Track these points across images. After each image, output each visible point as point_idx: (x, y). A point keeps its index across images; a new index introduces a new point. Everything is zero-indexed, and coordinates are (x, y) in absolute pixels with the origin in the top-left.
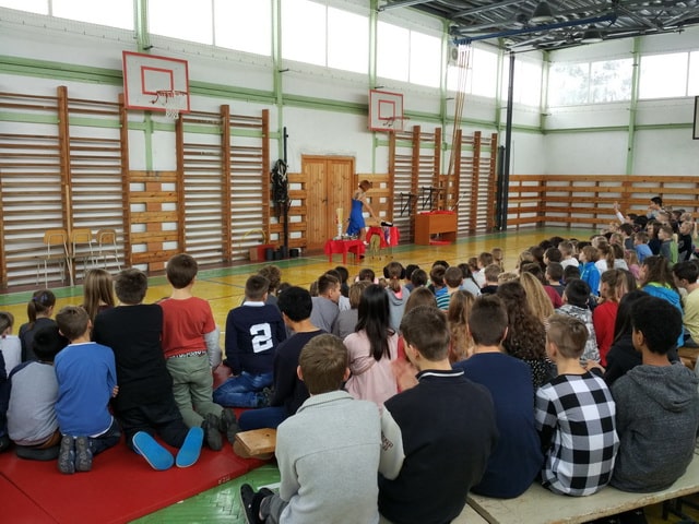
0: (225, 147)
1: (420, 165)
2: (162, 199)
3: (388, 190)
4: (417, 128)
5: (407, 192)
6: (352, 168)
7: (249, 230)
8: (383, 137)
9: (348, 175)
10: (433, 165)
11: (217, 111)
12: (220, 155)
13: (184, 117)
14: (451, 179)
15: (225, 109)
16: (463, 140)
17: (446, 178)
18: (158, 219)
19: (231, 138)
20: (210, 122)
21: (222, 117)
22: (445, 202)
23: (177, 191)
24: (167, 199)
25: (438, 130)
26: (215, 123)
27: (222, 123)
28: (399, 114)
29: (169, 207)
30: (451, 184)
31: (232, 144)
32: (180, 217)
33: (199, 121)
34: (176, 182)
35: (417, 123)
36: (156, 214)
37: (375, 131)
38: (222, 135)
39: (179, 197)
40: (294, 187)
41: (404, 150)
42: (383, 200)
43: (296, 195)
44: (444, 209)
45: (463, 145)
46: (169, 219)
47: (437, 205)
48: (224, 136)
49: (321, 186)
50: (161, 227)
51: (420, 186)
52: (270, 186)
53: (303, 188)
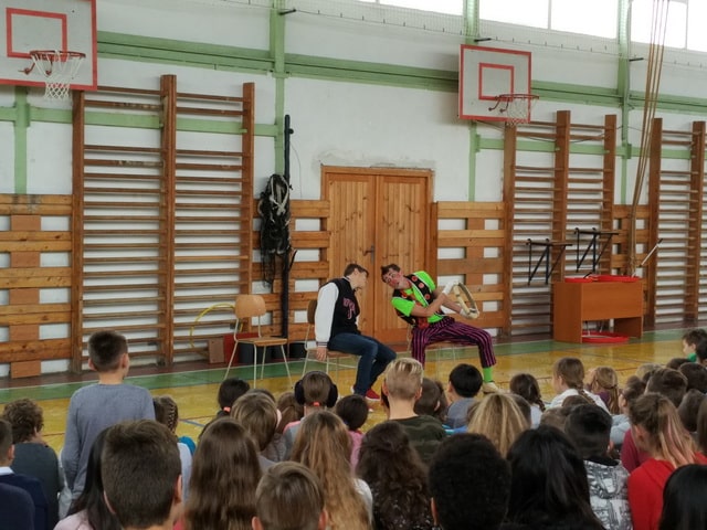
0: (166, 153)
1: (570, 186)
2: (41, 245)
3: (500, 234)
4: (563, 116)
5: (542, 239)
6: (427, 191)
7: (210, 306)
8: (489, 133)
9: (417, 204)
10: (600, 186)
11: (155, 86)
12: (156, 166)
13: (88, 97)
14: (638, 214)
15: (168, 82)
16: (665, 137)
17: (629, 212)
18: (32, 282)
19: (179, 135)
20: (139, 107)
21: (163, 97)
22: (627, 259)
23: (70, 232)
24: (52, 245)
25: (611, 120)
26: (149, 108)
27: (161, 108)
28: (522, 88)
29: (56, 260)
30: (640, 224)
31: (179, 146)
32: (74, 277)
33: (118, 105)
34: (70, 215)
35: (563, 106)
36: (28, 272)
37: (473, 122)
38: (162, 129)
39: (74, 242)
40: (304, 225)
41: (534, 157)
42: (491, 253)
43: (307, 240)
44: (625, 272)
45: (664, 147)
46: (52, 282)
47: (607, 265)
48: (166, 131)
49: (362, 224)
50: (37, 297)
51: (570, 227)
52: (255, 224)
53: (323, 228)
